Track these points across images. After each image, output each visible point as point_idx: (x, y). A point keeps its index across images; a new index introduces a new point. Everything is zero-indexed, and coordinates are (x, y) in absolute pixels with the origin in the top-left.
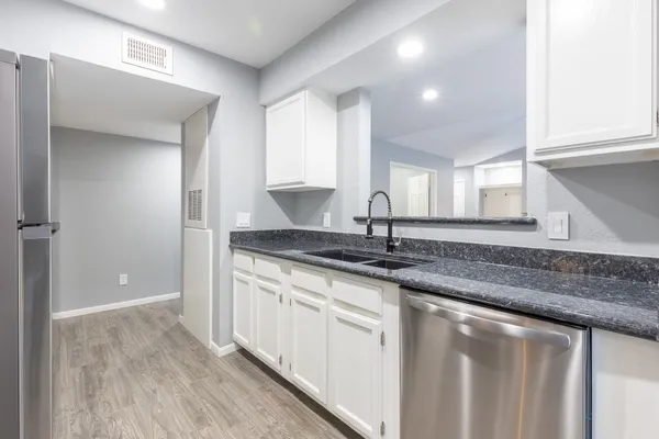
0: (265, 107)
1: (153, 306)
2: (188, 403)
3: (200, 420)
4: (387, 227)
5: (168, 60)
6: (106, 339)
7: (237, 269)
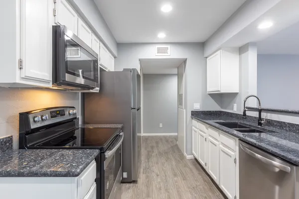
0: (207, 58)
1: (170, 137)
2: (173, 169)
3: (175, 175)
4: (258, 113)
5: (169, 51)
6: (154, 145)
7: (194, 126)
